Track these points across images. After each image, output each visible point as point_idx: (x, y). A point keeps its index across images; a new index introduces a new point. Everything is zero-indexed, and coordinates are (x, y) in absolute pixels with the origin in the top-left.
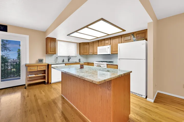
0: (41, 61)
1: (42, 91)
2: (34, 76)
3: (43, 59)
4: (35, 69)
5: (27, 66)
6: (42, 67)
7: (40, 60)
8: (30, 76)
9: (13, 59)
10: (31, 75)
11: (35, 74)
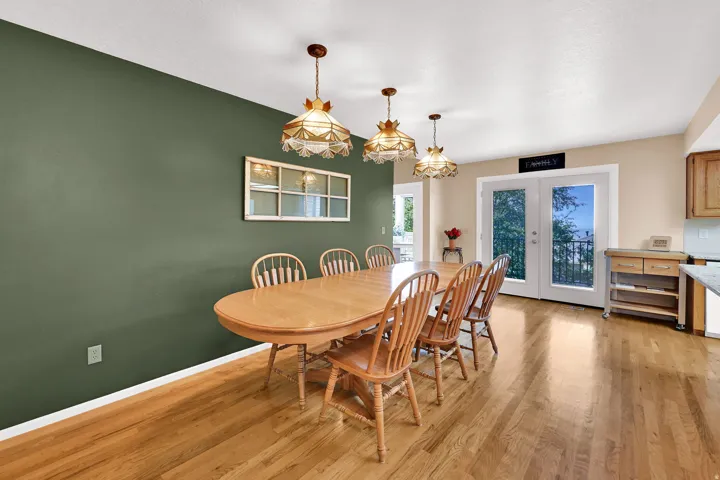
0: (661, 242)
1: (652, 341)
2: (632, 288)
3: (670, 238)
4: (637, 268)
5: (611, 255)
6: (664, 266)
7: (656, 241)
8: (618, 286)
9: (587, 233)
10: (622, 284)
11: (635, 286)
